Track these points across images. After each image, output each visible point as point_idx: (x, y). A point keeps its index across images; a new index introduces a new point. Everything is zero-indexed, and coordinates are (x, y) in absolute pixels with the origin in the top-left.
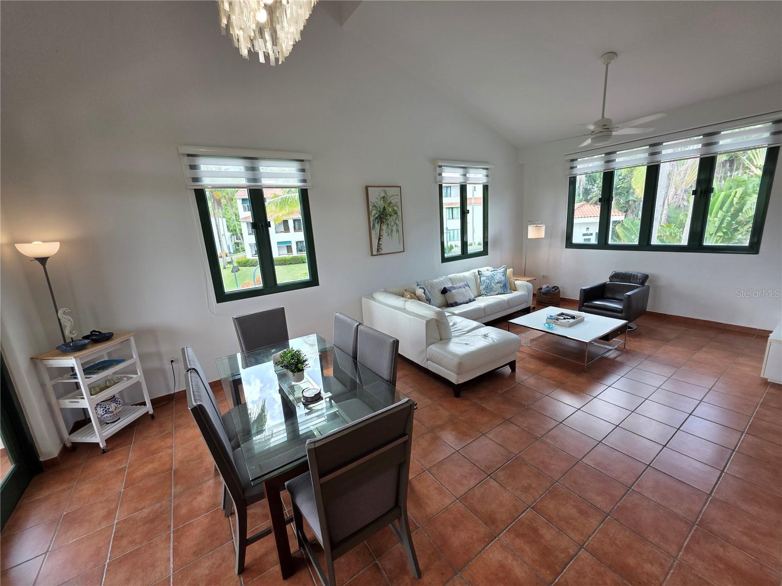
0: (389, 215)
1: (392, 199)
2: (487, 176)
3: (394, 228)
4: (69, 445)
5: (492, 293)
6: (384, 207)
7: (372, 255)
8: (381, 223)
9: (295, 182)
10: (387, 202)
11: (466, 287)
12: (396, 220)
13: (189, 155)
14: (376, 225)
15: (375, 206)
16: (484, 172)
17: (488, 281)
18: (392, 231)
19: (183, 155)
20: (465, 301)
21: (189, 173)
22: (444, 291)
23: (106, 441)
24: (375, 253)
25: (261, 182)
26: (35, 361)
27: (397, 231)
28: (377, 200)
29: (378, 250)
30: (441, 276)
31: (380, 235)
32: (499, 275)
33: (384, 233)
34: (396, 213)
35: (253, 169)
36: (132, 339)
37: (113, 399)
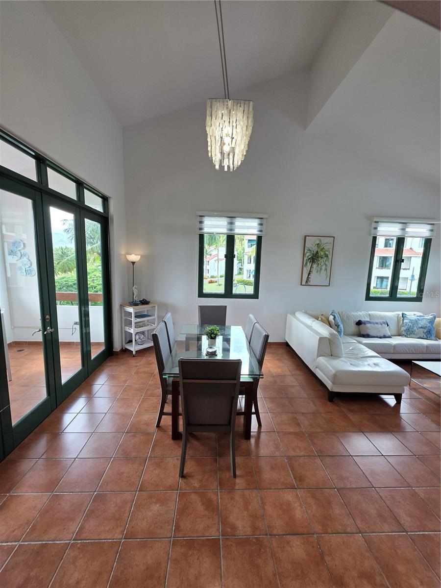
0: (321, 257)
1: (326, 246)
2: (432, 230)
3: (324, 268)
4: (124, 348)
5: (413, 336)
6: (318, 251)
7: (301, 285)
8: (313, 263)
9: (255, 231)
10: (320, 248)
11: (383, 325)
12: (326, 261)
13: (200, 216)
14: (308, 264)
15: (309, 250)
16: (429, 227)
17: (410, 324)
18: (321, 269)
19: (197, 216)
20: (378, 335)
21: (198, 225)
22: (359, 323)
23: (136, 351)
24: (304, 283)
25: (234, 231)
26: (122, 306)
27: (326, 270)
28: (312, 246)
29: (307, 282)
30: (361, 312)
32: (424, 321)
33: (314, 270)
34: (327, 256)
35: (231, 223)
36: (156, 306)
37: (143, 333)
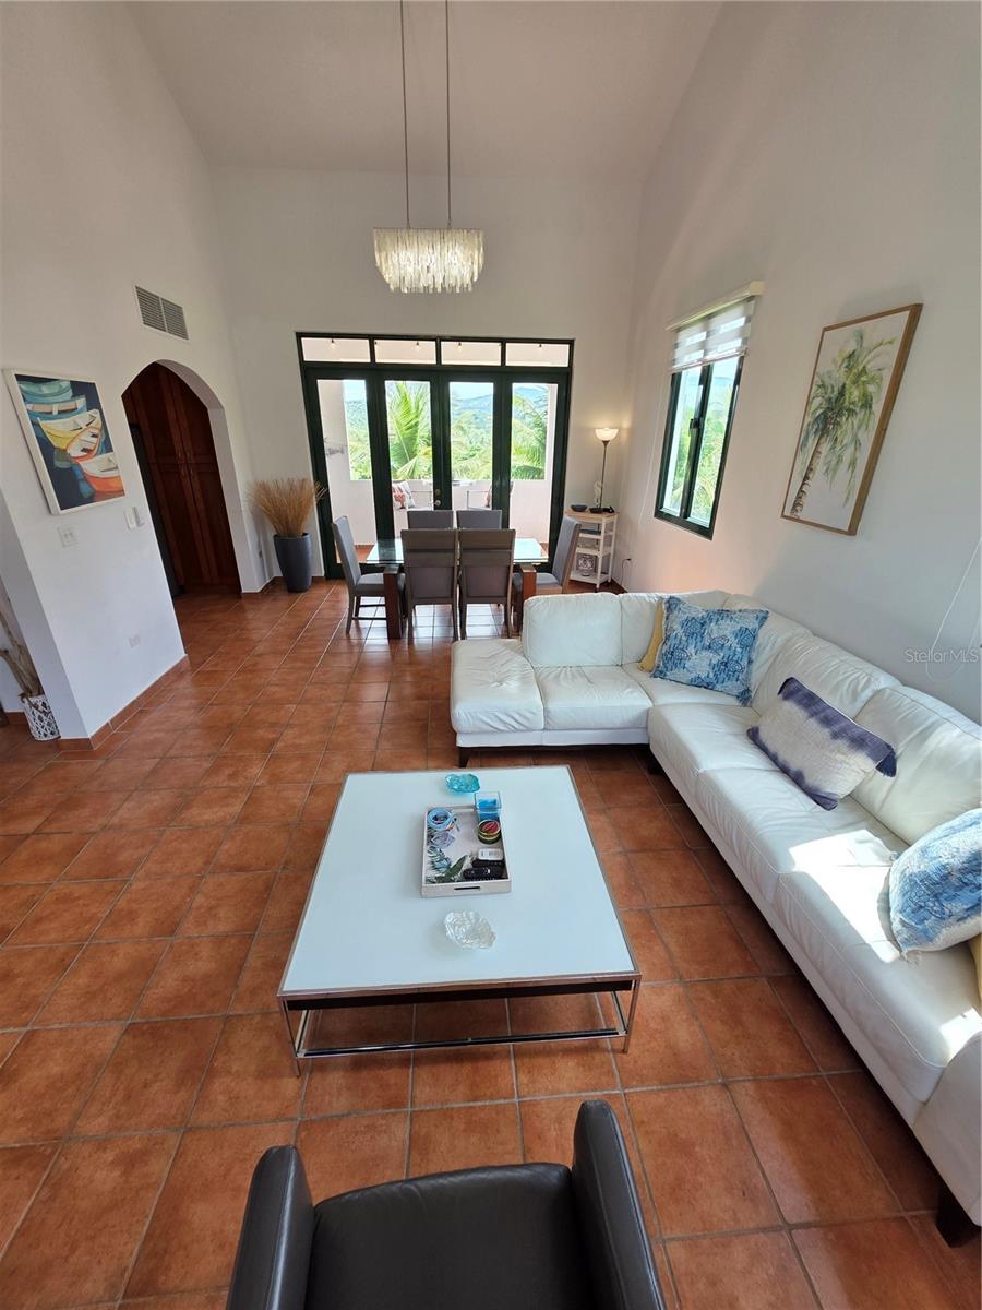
0: (848, 411)
1: (869, 362)
3: (847, 458)
6: (844, 386)
7: (783, 514)
8: (822, 435)
10: (855, 371)
12: (859, 428)
14: (811, 437)
18: (839, 461)
19: (673, 331)
21: (672, 354)
24: (788, 509)
25: (709, 354)
27: (853, 464)
28: (833, 367)
29: (794, 508)
31: (810, 469)
33: (819, 468)
34: (867, 405)
37: (590, 558)
